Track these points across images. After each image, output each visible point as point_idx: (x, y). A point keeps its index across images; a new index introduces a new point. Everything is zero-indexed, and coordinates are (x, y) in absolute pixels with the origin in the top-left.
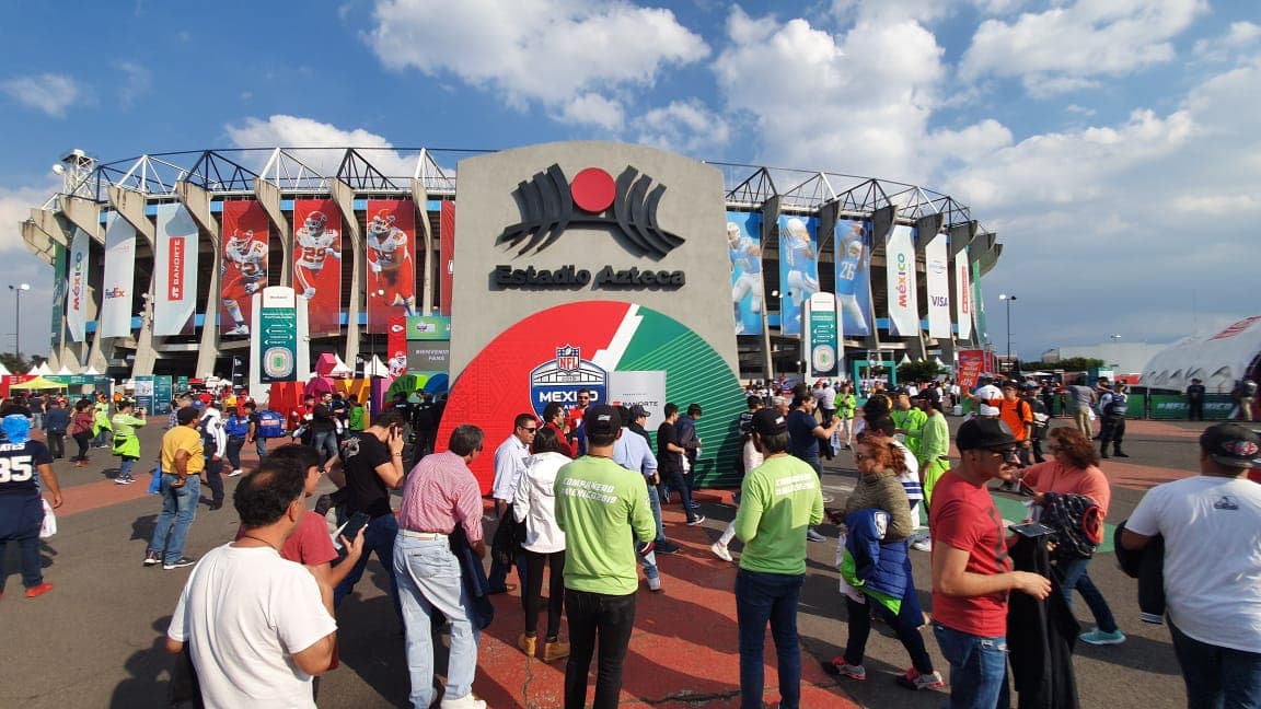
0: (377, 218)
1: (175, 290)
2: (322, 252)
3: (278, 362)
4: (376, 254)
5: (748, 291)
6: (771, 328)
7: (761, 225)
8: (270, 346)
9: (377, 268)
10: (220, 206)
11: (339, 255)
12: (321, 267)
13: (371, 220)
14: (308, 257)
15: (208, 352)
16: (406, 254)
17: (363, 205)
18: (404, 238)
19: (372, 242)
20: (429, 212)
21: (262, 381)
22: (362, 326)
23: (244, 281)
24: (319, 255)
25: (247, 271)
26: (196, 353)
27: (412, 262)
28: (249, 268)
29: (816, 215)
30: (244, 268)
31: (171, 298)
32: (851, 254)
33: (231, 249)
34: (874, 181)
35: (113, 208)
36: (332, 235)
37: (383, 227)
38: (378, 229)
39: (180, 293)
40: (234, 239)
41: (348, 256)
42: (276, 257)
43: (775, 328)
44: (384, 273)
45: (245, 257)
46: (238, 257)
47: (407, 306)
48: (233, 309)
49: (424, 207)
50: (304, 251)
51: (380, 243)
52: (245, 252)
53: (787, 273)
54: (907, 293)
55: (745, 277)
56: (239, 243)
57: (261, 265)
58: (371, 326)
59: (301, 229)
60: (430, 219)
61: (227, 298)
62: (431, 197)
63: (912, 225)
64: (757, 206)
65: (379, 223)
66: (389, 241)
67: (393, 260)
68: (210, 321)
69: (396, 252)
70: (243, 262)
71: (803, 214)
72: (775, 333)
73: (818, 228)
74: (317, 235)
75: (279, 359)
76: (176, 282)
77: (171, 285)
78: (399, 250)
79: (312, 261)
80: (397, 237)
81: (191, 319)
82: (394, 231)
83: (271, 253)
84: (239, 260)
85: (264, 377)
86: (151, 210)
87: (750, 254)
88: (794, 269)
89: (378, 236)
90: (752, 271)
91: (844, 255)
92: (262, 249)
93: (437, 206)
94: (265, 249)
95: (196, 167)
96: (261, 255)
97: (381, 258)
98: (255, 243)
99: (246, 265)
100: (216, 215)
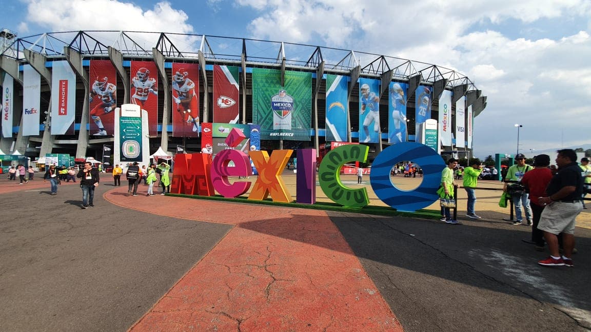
0: (178, 73)
1: (62, 109)
2: (146, 91)
3: (131, 149)
4: (177, 93)
5: (373, 120)
6: (383, 140)
7: (380, 86)
8: (126, 139)
9: (178, 101)
10: (88, 63)
11: (156, 93)
12: (146, 99)
13: (175, 74)
14: (139, 93)
15: (82, 144)
16: (194, 94)
17: (170, 65)
18: (193, 85)
19: (175, 87)
20: (206, 71)
21: (121, 160)
22: (169, 133)
23: (103, 106)
24: (145, 92)
25: (105, 100)
26: (76, 145)
27: (197, 98)
28: (106, 98)
29: (406, 82)
30: (103, 99)
31: (60, 114)
32: (424, 103)
33: (95, 87)
34: (435, 66)
35: (27, 63)
36: (152, 82)
37: (181, 78)
38: (178, 79)
39: (65, 111)
40: (97, 82)
41: (161, 94)
42: (120, 92)
43: (385, 140)
44: (182, 104)
45: (103, 92)
46: (100, 92)
47: (194, 122)
48: (98, 121)
49: (204, 68)
50: (137, 90)
51: (180, 87)
52: (103, 90)
53: (392, 111)
54: (447, 124)
55: (371, 113)
56: (100, 84)
57: (113, 97)
58: (175, 133)
59: (135, 78)
60: (207, 75)
61: (94, 115)
62: (208, 63)
63: (451, 90)
64: (378, 75)
65: (179, 76)
66: (185, 86)
67: (187, 97)
68: (83, 127)
69: (188, 93)
70: (103, 95)
71: (400, 81)
72: (385, 143)
73: (407, 89)
74: (144, 81)
75: (131, 147)
76: (63, 105)
77: (60, 107)
78: (190, 91)
79: (141, 95)
80: (189, 84)
81: (72, 126)
82: (188, 80)
83: (118, 91)
84: (101, 94)
85: (123, 158)
86: (49, 64)
87: (374, 101)
88: (396, 109)
89: (178, 83)
90: (374, 110)
91: (420, 103)
92: (113, 88)
93: (211, 68)
94: (114, 88)
95: (75, 40)
96: (113, 91)
97: (180, 95)
98: (109, 84)
99: (104, 97)
100: (85, 67)
